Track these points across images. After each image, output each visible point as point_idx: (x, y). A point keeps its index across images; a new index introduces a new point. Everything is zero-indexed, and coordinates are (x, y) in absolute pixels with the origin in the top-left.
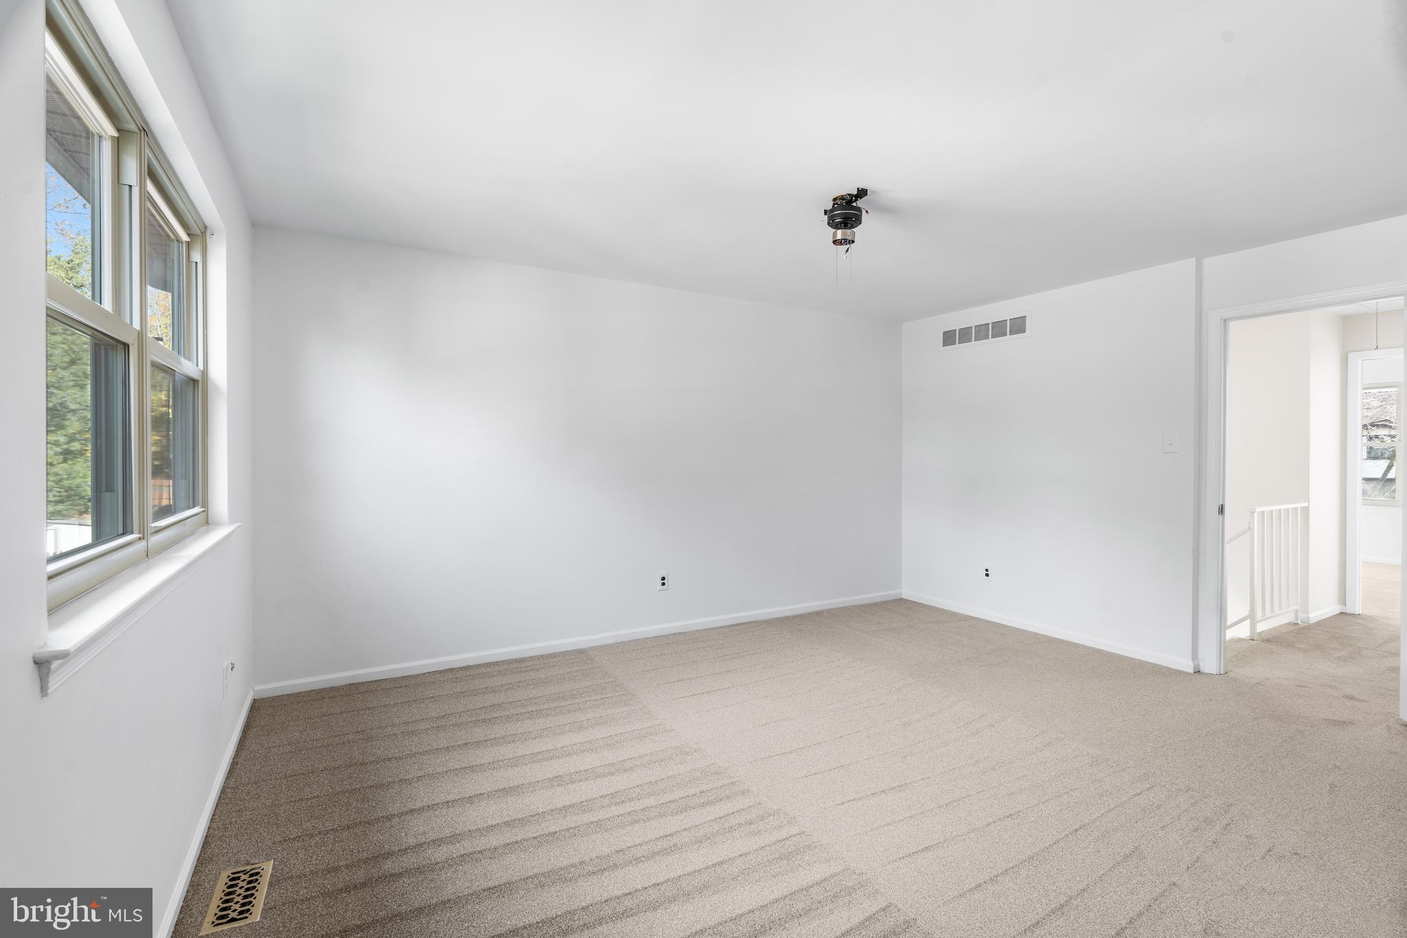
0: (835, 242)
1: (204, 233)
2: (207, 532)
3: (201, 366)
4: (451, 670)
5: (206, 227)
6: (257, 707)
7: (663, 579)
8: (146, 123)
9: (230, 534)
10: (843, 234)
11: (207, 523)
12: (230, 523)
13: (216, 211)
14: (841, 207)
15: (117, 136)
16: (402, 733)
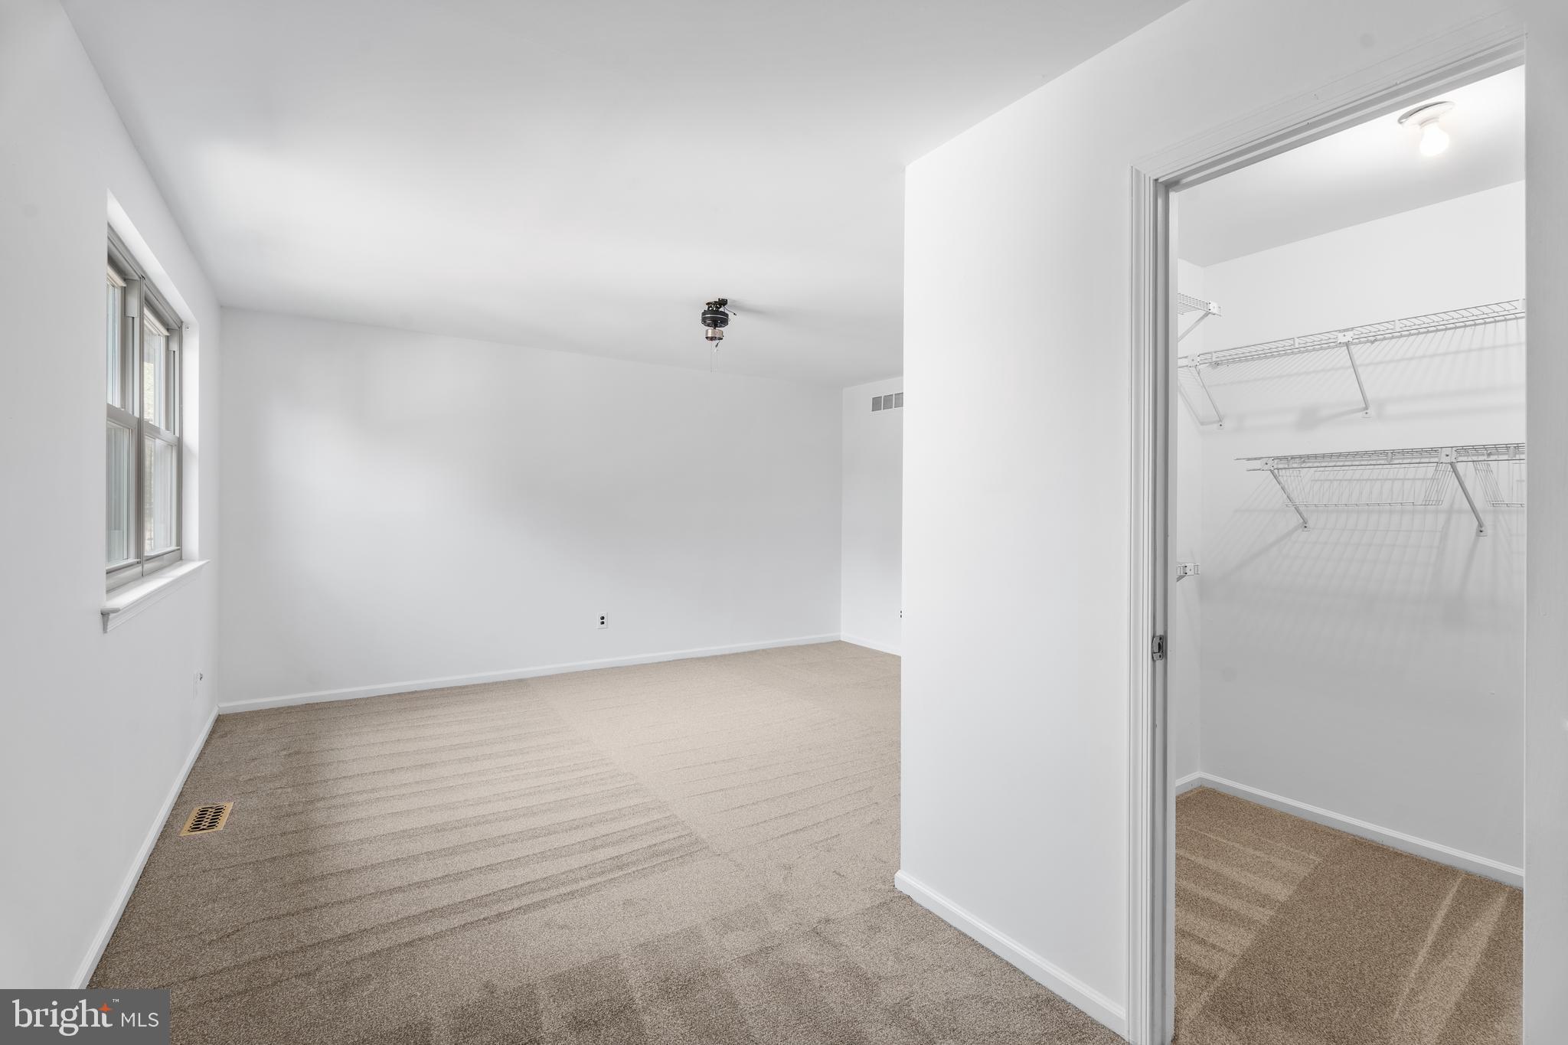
0: (707, 338)
1: (180, 328)
2: (181, 565)
3: (177, 434)
4: (399, 694)
5: (182, 322)
6: (220, 720)
7: (603, 618)
8: (144, 272)
9: (201, 567)
10: (713, 333)
11: (181, 559)
12: (200, 560)
13: (187, 306)
14: (713, 312)
15: (124, 285)
16: (346, 735)
